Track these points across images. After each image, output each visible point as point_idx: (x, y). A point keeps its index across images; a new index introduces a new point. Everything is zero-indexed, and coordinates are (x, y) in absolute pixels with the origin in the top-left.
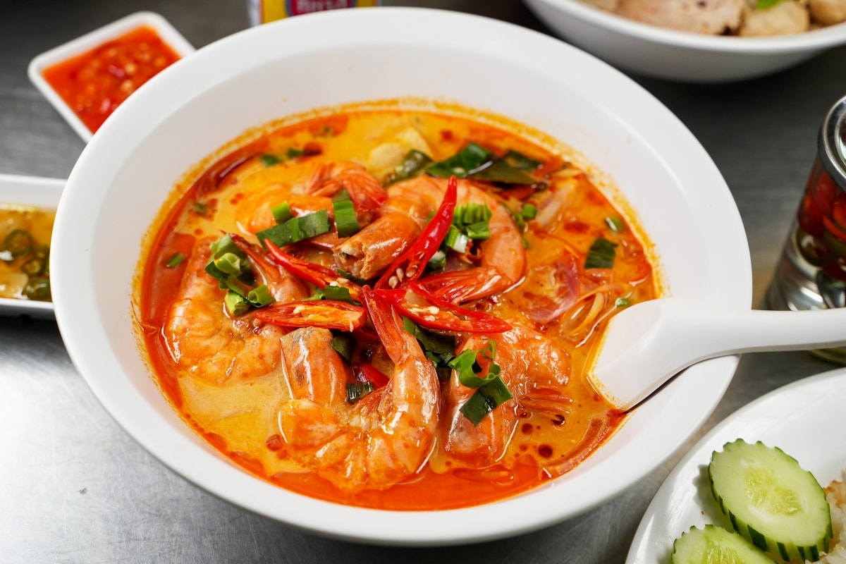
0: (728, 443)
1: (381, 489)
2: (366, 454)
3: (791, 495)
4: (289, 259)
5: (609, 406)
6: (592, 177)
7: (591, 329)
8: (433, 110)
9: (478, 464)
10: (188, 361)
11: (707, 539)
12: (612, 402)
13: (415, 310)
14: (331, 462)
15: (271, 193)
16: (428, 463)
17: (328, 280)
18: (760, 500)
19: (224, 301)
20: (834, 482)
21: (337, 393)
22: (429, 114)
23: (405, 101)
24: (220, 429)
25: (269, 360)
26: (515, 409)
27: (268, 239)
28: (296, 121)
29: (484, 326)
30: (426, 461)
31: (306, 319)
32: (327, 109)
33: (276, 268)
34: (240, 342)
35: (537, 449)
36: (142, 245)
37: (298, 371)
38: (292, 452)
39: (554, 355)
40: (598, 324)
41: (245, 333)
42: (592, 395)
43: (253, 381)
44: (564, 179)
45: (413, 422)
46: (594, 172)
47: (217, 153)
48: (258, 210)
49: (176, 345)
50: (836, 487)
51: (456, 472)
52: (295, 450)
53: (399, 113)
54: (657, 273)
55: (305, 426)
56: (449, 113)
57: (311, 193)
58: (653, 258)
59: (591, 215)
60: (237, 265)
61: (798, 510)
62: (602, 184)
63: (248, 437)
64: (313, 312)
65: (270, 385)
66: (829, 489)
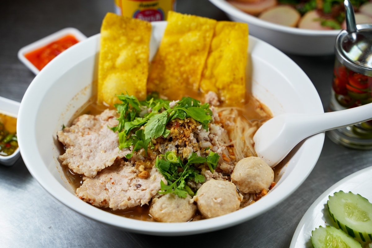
0: (336, 192)
3: (365, 214)
11: (327, 231)
18: (351, 215)
61: (368, 220)
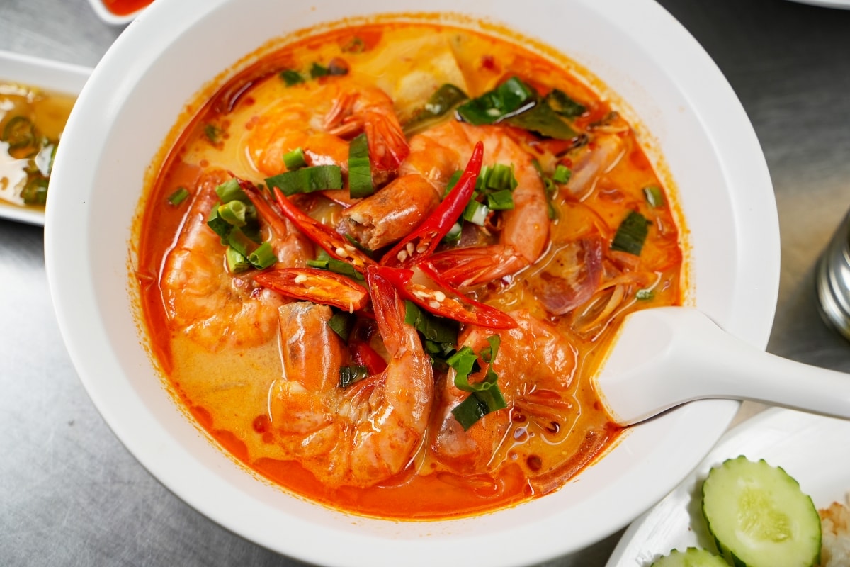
0: (729, 460)
1: (363, 487)
2: (352, 448)
3: (784, 520)
4: (297, 216)
5: (608, 418)
6: (639, 135)
7: (605, 325)
8: (477, 29)
9: (463, 470)
10: (182, 321)
11: (687, 563)
12: (611, 415)
13: (420, 295)
14: (315, 453)
15: (287, 125)
16: (413, 463)
17: (335, 244)
18: (750, 525)
19: (225, 253)
20: (836, 504)
21: (329, 379)
22: (472, 33)
23: (446, 17)
24: (209, 402)
25: (265, 328)
26: (510, 412)
27: (277, 187)
28: (325, 30)
29: (490, 320)
30: (412, 460)
31: (306, 291)
32: (360, 18)
33: (283, 221)
34: (237, 304)
35: (526, 458)
36: (145, 179)
37: (292, 349)
38: (277, 436)
39: (561, 354)
40: (614, 319)
41: (243, 294)
42: (593, 402)
43: (243, 351)
44: (607, 134)
45: (402, 422)
46: (642, 131)
47: (235, 66)
48: (270, 146)
49: (171, 301)
50: (835, 511)
51: (440, 475)
52: (280, 434)
53: (439, 29)
54: (687, 265)
55: (293, 413)
56: (494, 34)
57: (330, 129)
58: (686, 245)
59: (630, 182)
60: (241, 215)
61: (788, 537)
62: (648, 146)
63: (236, 415)
64: (314, 284)
65: (260, 358)
66: (827, 513)
